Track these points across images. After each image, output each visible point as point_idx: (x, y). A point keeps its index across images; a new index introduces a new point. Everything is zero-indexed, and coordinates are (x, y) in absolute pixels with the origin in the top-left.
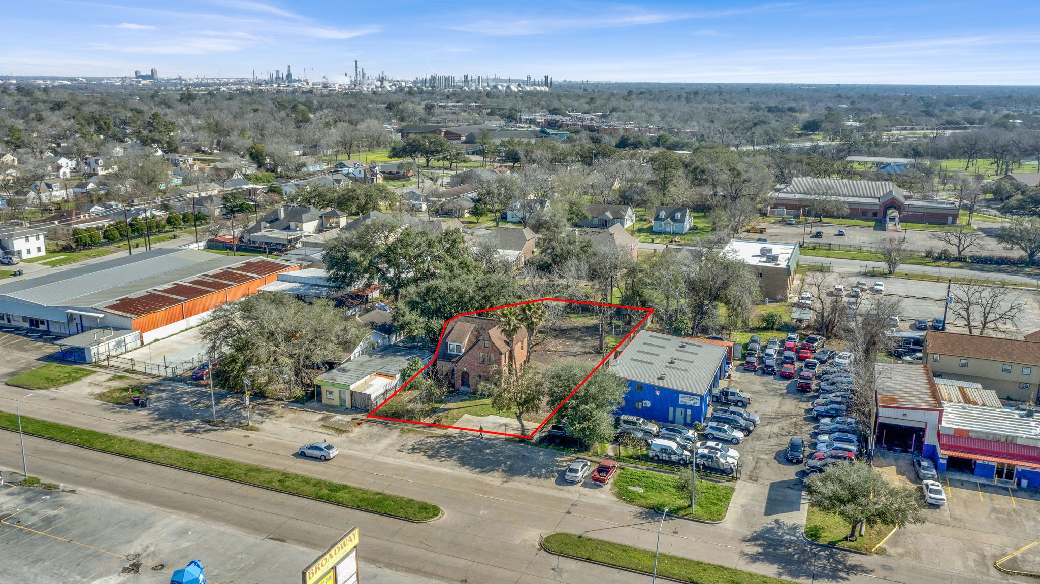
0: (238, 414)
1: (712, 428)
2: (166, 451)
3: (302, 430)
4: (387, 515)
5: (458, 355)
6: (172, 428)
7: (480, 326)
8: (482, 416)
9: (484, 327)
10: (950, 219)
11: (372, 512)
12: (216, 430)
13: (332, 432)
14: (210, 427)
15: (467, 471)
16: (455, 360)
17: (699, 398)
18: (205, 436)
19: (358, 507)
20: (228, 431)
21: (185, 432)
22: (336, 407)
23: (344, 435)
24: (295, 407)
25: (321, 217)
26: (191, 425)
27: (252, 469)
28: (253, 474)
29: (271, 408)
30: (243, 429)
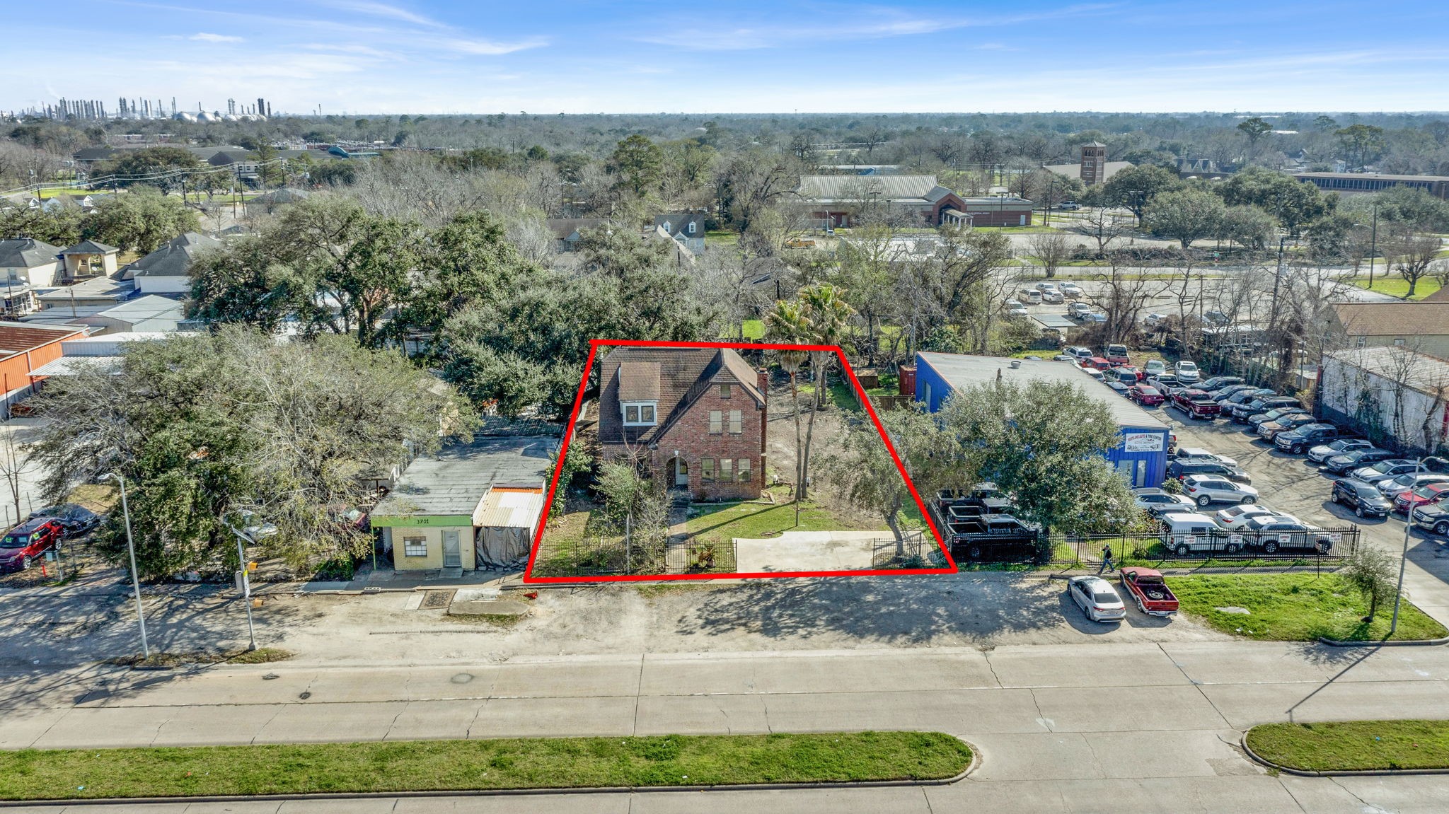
0: (194, 630)
1: (1204, 484)
2: (72, 762)
3: (407, 635)
4: (857, 782)
5: (648, 428)
6: (30, 698)
7: (671, 365)
8: (770, 536)
9: (682, 366)
10: (1023, 218)
11: (814, 785)
12: (169, 679)
13: (484, 626)
14: (144, 675)
15: (876, 645)
16: (647, 436)
17: (1161, 435)
18: (146, 697)
19: (769, 780)
20: (205, 676)
21: (79, 700)
22: (438, 572)
23: (521, 626)
24: (338, 587)
25: (61, 257)
26: (78, 681)
27: (384, 755)
28: (401, 764)
29: (272, 602)
30: (244, 661)
